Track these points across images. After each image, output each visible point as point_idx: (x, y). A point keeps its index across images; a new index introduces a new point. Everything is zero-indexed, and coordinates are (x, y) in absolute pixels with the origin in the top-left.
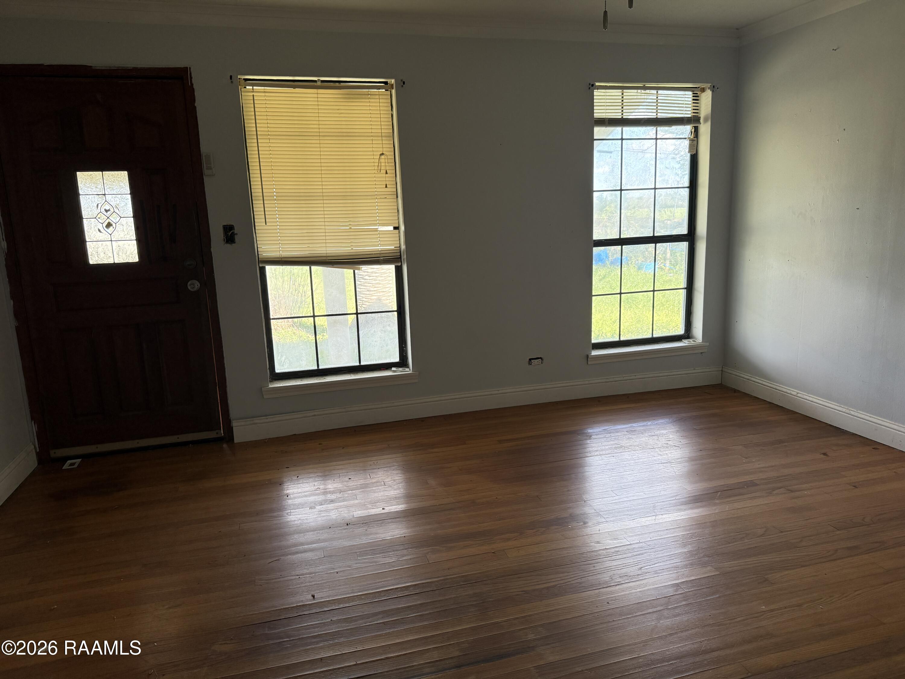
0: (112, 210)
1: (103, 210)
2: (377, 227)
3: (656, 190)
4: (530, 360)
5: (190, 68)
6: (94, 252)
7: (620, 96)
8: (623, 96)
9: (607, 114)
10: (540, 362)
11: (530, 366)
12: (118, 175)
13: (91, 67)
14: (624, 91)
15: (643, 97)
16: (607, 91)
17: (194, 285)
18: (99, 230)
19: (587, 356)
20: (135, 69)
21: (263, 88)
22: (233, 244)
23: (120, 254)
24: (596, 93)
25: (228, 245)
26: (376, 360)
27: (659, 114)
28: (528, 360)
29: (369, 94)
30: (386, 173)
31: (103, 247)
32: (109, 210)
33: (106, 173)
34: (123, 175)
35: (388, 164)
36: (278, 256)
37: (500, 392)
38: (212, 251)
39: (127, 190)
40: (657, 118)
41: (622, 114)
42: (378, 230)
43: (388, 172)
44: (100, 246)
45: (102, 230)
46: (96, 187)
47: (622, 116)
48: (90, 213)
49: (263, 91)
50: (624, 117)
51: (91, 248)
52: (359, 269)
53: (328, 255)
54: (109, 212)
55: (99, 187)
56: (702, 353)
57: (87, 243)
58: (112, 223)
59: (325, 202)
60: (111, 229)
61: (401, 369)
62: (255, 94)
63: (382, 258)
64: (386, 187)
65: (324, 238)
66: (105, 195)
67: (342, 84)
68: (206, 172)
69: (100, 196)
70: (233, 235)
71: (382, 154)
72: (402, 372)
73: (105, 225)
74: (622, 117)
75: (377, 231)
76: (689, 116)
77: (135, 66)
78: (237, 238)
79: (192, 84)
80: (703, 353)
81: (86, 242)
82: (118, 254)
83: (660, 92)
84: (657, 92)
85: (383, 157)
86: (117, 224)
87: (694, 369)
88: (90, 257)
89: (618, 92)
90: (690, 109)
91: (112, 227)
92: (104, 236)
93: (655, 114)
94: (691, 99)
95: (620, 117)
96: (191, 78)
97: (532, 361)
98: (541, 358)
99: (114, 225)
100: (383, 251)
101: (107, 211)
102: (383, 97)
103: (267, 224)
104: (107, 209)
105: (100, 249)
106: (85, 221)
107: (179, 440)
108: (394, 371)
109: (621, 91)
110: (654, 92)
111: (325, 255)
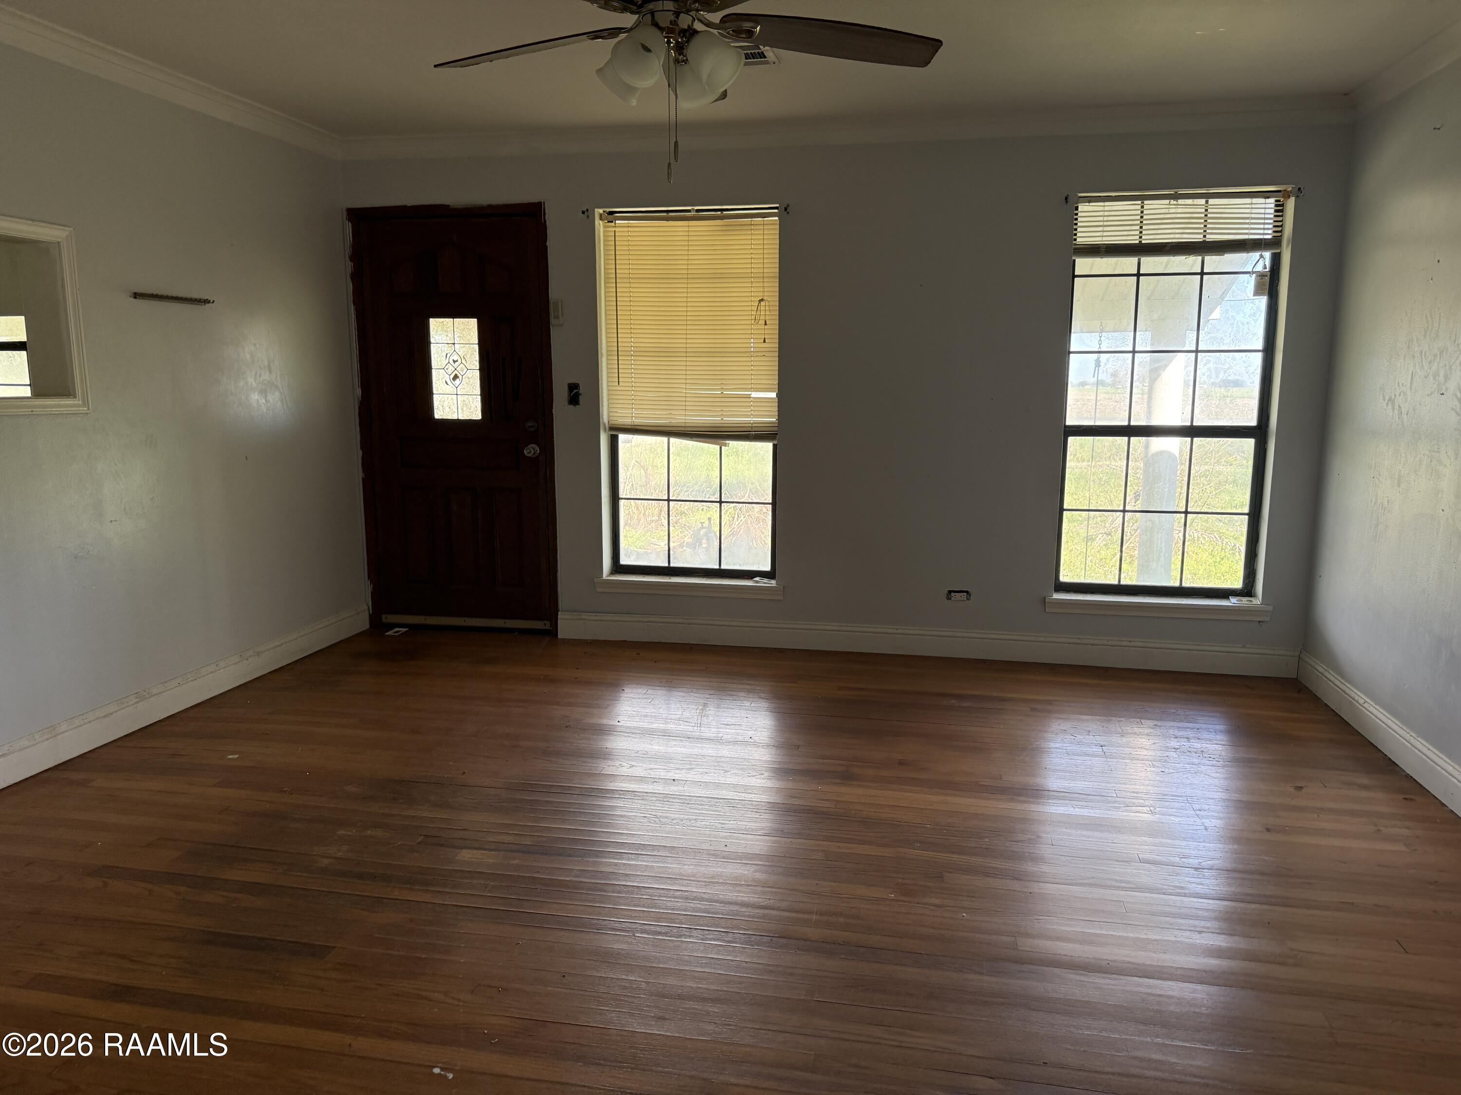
0: (460, 361)
1: (451, 361)
2: (750, 393)
3: (1199, 354)
4: (950, 592)
5: (544, 203)
6: (439, 406)
7: (1138, 210)
8: (1142, 209)
9: (1104, 239)
10: (965, 597)
11: (950, 600)
12: (468, 322)
13: (449, 206)
14: (1146, 202)
15: (1173, 211)
16: (1107, 204)
17: (531, 450)
18: (446, 382)
19: (1044, 601)
20: (490, 207)
21: (627, 222)
22: (577, 406)
23: (465, 409)
24: (1082, 207)
25: (572, 407)
26: (740, 565)
27: (1208, 236)
28: (946, 592)
29: (751, 225)
30: (766, 324)
31: (448, 401)
32: (457, 361)
33: (457, 320)
34: (472, 322)
35: (770, 312)
36: (630, 423)
37: (899, 631)
38: (554, 412)
39: (475, 340)
40: (1204, 242)
41: (1141, 237)
42: (752, 396)
43: (767, 323)
44: (446, 398)
45: (449, 382)
46: (447, 336)
47: (1140, 240)
48: (439, 364)
49: (627, 225)
50: (1143, 242)
51: (437, 400)
52: (725, 445)
53: (687, 425)
54: (456, 363)
55: (449, 335)
56: (1260, 622)
57: (434, 396)
58: (459, 375)
59: (688, 359)
60: (457, 381)
61: (766, 580)
62: (617, 229)
63: (753, 433)
64: (764, 341)
65: (684, 404)
66: (454, 344)
67: (724, 213)
68: (553, 321)
69: (450, 345)
70: (578, 395)
71: (762, 300)
72: (765, 583)
73: (452, 377)
74: (1140, 242)
75: (750, 397)
76: (1269, 237)
77: (490, 203)
78: (582, 399)
79: (545, 221)
80: (1263, 622)
81: (433, 394)
82: (462, 409)
83: (1211, 201)
84: (1207, 202)
85: (763, 303)
86: (464, 377)
87: (1244, 647)
88: (435, 411)
89: (1135, 206)
90: (1271, 226)
91: (458, 379)
92: (450, 389)
93: (1202, 236)
94: (1272, 211)
95: (1137, 242)
96: (545, 214)
97: (953, 594)
98: (967, 592)
99: (460, 377)
100: (755, 423)
101: (454, 362)
102: (771, 227)
103: (620, 385)
104: (455, 360)
105: (446, 403)
106: (433, 371)
107: (507, 625)
108: (757, 582)
109: (1139, 202)
110: (1203, 201)
111: (683, 425)
